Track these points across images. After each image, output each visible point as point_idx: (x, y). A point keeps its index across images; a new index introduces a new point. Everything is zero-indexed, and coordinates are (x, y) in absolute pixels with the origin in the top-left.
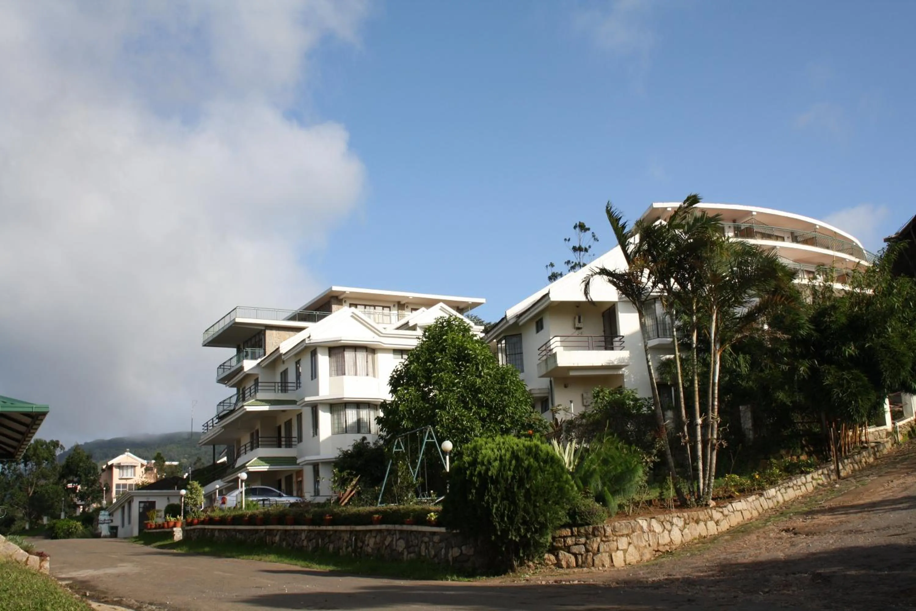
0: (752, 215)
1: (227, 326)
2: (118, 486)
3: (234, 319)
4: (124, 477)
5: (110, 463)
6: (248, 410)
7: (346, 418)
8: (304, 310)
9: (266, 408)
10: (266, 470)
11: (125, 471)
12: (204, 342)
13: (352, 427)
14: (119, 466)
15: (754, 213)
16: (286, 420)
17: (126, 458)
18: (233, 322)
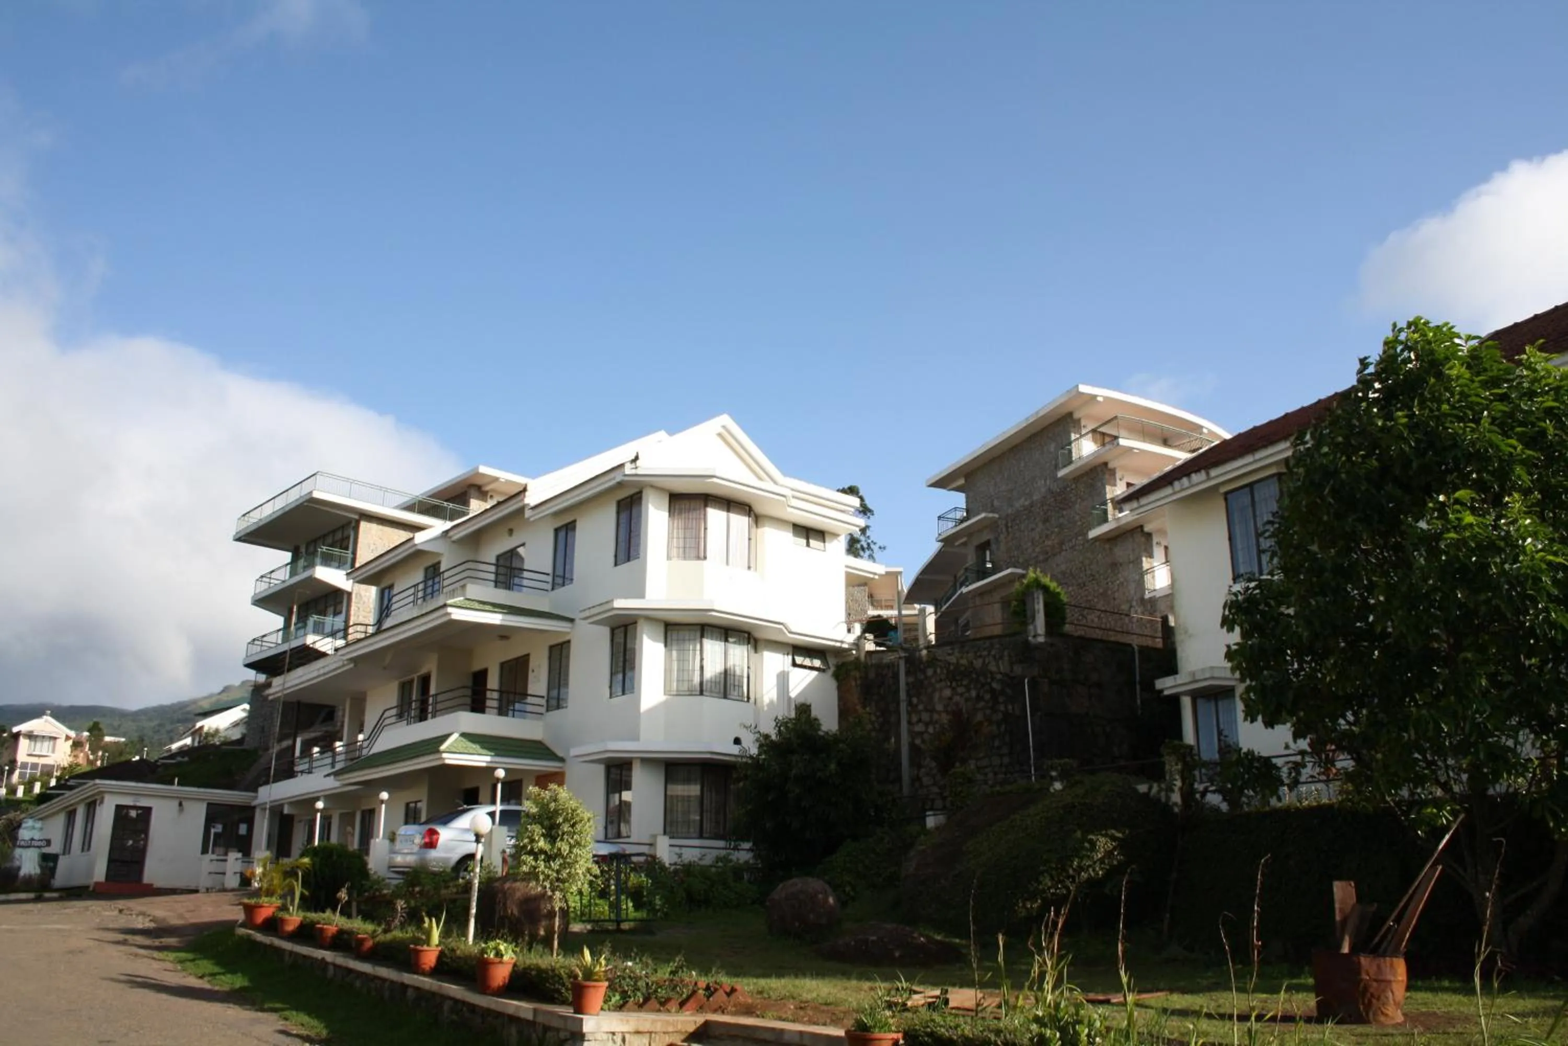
0: (1201, 433)
1: (293, 506)
2: (24, 766)
3: (311, 492)
4: (34, 753)
5: (15, 730)
6: (454, 617)
7: (702, 659)
8: (430, 496)
9: (495, 619)
10: (484, 764)
11: (39, 744)
12: (237, 533)
13: (713, 682)
14: (31, 736)
15: (1205, 431)
16: (503, 660)
17: (44, 725)
18: (307, 497)
